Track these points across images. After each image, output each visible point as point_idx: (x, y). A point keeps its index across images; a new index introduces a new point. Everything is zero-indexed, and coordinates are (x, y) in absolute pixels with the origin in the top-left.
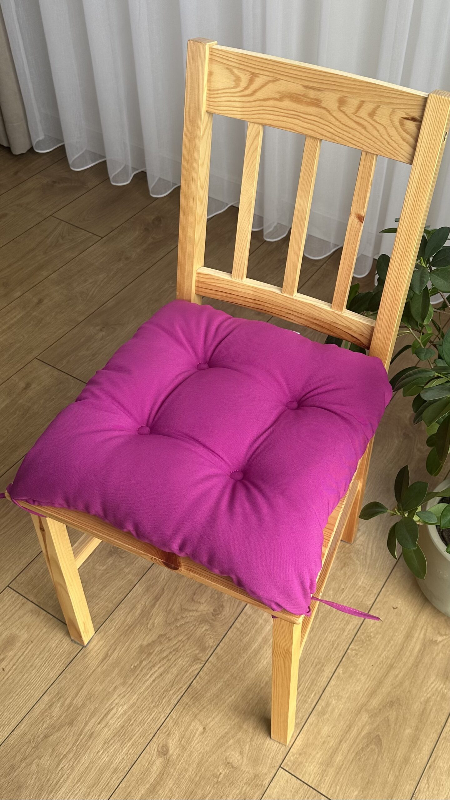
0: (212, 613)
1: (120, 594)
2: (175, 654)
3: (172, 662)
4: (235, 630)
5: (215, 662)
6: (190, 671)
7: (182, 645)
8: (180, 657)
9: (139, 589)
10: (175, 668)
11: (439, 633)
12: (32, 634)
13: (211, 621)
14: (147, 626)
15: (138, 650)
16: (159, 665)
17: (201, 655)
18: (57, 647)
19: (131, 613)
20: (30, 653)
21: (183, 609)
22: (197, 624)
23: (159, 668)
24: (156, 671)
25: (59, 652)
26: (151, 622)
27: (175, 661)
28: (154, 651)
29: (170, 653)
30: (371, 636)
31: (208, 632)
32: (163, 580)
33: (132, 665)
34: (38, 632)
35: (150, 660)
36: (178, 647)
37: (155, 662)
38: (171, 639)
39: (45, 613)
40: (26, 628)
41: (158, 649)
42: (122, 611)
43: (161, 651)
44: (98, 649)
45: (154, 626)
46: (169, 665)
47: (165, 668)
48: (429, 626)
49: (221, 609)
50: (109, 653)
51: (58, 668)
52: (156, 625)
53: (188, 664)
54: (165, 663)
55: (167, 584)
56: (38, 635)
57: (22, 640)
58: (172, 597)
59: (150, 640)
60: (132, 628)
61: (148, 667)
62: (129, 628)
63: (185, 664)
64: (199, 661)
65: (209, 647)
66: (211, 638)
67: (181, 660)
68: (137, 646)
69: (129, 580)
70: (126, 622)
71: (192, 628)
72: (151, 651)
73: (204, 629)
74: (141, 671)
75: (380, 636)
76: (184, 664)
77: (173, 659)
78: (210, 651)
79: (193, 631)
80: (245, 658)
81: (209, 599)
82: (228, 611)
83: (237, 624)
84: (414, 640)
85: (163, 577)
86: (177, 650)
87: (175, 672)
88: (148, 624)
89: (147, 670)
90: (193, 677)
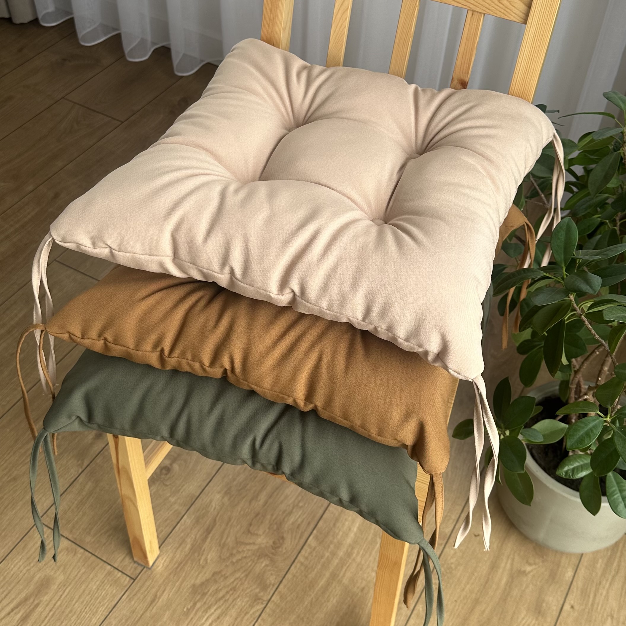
0: (272, 546)
1: (166, 527)
2: (233, 594)
3: (230, 602)
4: (298, 565)
5: (279, 601)
6: (251, 612)
7: (240, 583)
8: (238, 596)
9: (187, 520)
10: (234, 610)
11: (527, 562)
12: (70, 574)
13: (271, 555)
14: (199, 563)
15: (191, 589)
16: (215, 607)
17: (262, 594)
18: (98, 589)
19: (180, 549)
20: (68, 597)
21: (238, 543)
22: (256, 558)
23: (215, 610)
24: (213, 613)
25: (101, 595)
26: (203, 558)
27: (233, 601)
28: (208, 591)
29: (227, 592)
30: (451, 568)
31: (269, 568)
32: (214, 509)
33: (184, 608)
34: (76, 573)
35: (205, 600)
36: (236, 586)
37: (210, 603)
38: (227, 577)
39: (82, 550)
40: (62, 568)
41: (213, 588)
42: (170, 547)
43: (217, 591)
44: (146, 590)
45: (207, 562)
46: (227, 606)
47: (223, 610)
48: (516, 554)
49: (281, 541)
50: (158, 594)
51: (101, 614)
52: (209, 561)
53: (248, 605)
54: (222, 605)
55: (219, 515)
56: (76, 575)
57: (58, 582)
58: (225, 530)
59: (204, 579)
60: (182, 565)
61: (203, 609)
62: (179, 565)
63: (245, 605)
64: (260, 601)
65: (270, 584)
66: (272, 574)
67: (241, 600)
68: (189, 586)
69: (176, 511)
70: (175, 560)
71: (249, 564)
72: (206, 591)
73: (263, 565)
74: (196, 614)
75: (461, 568)
76: (243, 604)
77: (231, 600)
78: (272, 589)
79: (251, 567)
80: (313, 596)
81: (267, 531)
82: (289, 543)
83: (301, 558)
84: (501, 571)
85: (214, 507)
86: (234, 589)
87: (234, 615)
88: (200, 560)
89: (203, 612)
90: (254, 619)
